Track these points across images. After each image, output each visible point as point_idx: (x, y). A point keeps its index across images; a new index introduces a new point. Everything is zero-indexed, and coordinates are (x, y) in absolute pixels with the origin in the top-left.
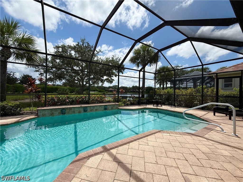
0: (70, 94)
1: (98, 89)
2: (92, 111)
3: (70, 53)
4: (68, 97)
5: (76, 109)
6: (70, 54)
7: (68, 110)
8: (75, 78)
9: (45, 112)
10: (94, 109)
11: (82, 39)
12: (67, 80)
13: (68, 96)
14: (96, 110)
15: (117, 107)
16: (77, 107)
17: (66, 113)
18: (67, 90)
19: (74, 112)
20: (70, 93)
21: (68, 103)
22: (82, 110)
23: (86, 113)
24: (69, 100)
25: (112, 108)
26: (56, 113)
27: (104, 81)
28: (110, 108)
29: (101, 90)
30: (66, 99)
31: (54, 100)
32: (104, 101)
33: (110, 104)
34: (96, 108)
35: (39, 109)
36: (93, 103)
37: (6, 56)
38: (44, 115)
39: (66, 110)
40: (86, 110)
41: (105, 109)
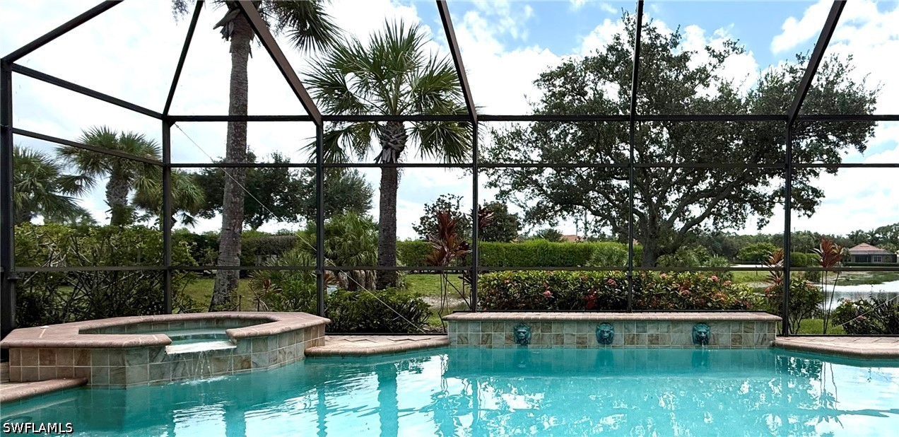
2: (632, 343)
5: (567, 330)
7: (540, 331)
9: (467, 330)
10: (645, 336)
14: (654, 340)
15: (771, 336)
16: (571, 321)
17: (532, 341)
21: (551, 302)
22: (591, 334)
24: (555, 293)
25: (737, 340)
26: (500, 337)
27: (772, 204)
28: (725, 336)
29: (798, 253)
30: (545, 289)
31: (506, 289)
32: (709, 304)
33: (724, 317)
34: (651, 331)
35: (450, 316)
36: (655, 310)
37: (394, 145)
38: (463, 340)
39: (529, 330)
40: (606, 334)
41: (700, 340)
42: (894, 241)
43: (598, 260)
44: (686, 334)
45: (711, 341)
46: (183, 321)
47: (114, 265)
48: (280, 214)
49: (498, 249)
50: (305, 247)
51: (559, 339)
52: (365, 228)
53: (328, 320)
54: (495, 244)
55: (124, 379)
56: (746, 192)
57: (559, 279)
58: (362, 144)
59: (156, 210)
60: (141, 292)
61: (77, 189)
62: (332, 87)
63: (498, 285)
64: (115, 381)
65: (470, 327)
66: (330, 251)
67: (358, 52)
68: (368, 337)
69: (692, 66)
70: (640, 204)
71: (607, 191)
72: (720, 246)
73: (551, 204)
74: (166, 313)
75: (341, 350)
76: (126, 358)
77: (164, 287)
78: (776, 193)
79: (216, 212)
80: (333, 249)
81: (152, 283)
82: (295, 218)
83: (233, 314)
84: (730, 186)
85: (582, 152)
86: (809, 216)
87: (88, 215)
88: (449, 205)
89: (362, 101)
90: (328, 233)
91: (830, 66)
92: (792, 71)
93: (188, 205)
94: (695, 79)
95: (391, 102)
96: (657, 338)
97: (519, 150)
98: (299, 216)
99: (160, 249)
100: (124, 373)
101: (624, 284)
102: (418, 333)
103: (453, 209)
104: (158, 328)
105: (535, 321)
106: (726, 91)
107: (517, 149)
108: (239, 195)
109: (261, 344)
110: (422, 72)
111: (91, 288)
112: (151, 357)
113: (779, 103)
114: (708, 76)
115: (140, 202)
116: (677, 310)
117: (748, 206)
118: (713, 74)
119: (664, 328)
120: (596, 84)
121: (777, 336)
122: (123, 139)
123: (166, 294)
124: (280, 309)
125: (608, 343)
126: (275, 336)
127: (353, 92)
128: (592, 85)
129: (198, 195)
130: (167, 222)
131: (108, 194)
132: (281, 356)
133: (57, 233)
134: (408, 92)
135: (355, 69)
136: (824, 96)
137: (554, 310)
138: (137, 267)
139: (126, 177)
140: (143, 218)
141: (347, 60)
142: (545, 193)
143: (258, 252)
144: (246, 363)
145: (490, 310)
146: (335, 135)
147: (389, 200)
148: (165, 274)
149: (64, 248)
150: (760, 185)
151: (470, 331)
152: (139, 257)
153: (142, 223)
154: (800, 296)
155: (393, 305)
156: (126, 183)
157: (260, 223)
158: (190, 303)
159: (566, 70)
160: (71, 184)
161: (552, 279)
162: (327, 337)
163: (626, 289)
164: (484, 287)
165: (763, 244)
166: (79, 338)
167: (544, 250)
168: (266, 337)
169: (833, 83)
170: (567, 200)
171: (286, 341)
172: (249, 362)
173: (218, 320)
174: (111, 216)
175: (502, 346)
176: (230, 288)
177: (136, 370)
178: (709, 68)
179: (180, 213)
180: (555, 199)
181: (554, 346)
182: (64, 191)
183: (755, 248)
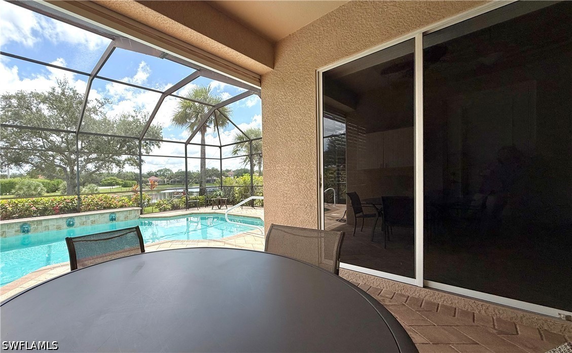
0: (46, 194)
1: (119, 181)
2: (84, 225)
3: (37, 108)
4: (34, 201)
5: (51, 223)
6: (39, 110)
7: (36, 225)
8: (53, 161)
10: (89, 221)
11: (59, 81)
12: (34, 166)
13: (34, 199)
14: (93, 222)
15: (138, 215)
16: (53, 219)
17: (31, 231)
18: (38, 186)
19: (47, 228)
20: (48, 192)
21: (35, 212)
22: (63, 223)
23: (71, 228)
24: (37, 208)
25: (126, 218)
26: (12, 232)
27: (124, 164)
28: (122, 217)
29: (127, 181)
30: (31, 207)
32: (112, 206)
33: (121, 210)
34: (92, 218)
36: (89, 210)
39: (30, 226)
40: (71, 223)
41: (112, 219)
42: (163, 175)
44: (107, 218)
45: (116, 219)
57: (38, 201)
69: (90, 106)
78: (126, 160)
94: (91, 111)
96: (95, 221)
101: (74, 201)
105: (33, 222)
106: (105, 118)
114: (97, 110)
118: (99, 110)
119: (97, 217)
121: (140, 214)
125: (72, 226)
137: (38, 216)
163: (75, 203)
165: (112, 177)
175: (12, 235)
178: (97, 108)
181: (44, 231)
183: (108, 180)
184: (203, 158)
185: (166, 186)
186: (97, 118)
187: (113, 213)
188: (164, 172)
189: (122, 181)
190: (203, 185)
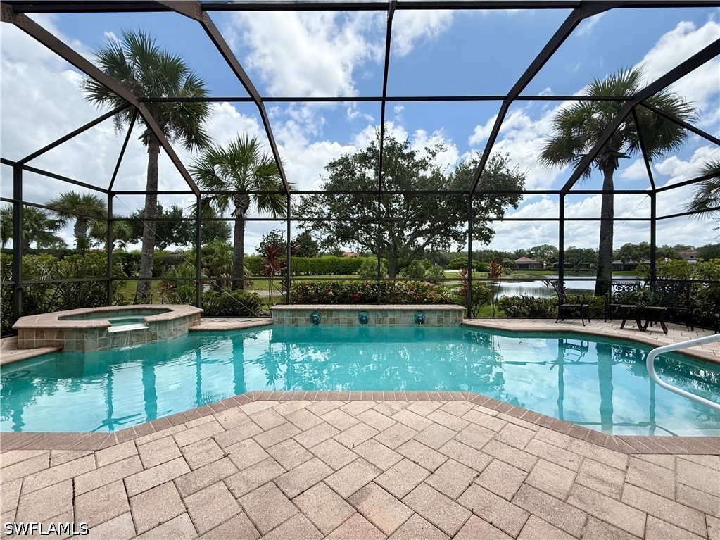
2: (380, 323)
5: (342, 315)
7: (326, 316)
9: (283, 315)
10: (387, 319)
13: (334, 281)
14: (392, 321)
15: (459, 318)
16: (344, 310)
17: (321, 322)
21: (333, 299)
22: (355, 318)
23: (364, 326)
24: (335, 293)
25: (440, 321)
26: (303, 320)
27: (465, 237)
28: (433, 319)
29: (484, 263)
30: (329, 291)
31: (307, 291)
32: (425, 300)
33: (433, 308)
34: (390, 316)
35: (273, 307)
36: (394, 303)
37: (242, 207)
38: (281, 321)
39: (319, 315)
40: (364, 318)
41: (418, 321)
42: (542, 255)
43: (365, 268)
44: (411, 318)
45: (425, 322)
46: (118, 311)
47: (79, 278)
48: (177, 241)
49: (306, 261)
50: (191, 261)
51: (337, 321)
52: (227, 250)
53: (202, 310)
54: (304, 258)
55: (84, 347)
56: (450, 231)
57: (338, 285)
58: (224, 205)
59: (103, 239)
60: (93, 293)
61: (57, 227)
62: (206, 174)
63: (302, 288)
64: (78, 348)
65: (285, 313)
66: (205, 264)
67: (222, 153)
68: (226, 319)
69: (417, 158)
70: (388, 237)
71: (368, 230)
72: (438, 259)
73: (335, 238)
74: (108, 306)
75: (210, 328)
76: (85, 335)
77: (108, 290)
79: (139, 240)
80: (208, 262)
81: (101, 287)
82: (186, 244)
83: (148, 306)
84: (441, 227)
85: (354, 207)
86: (487, 245)
87: (62, 241)
88: (277, 236)
89: (223, 180)
90: (205, 253)
91: (497, 159)
92: (474, 162)
93: (122, 236)
94: (419, 166)
95: (241, 181)
96: (394, 320)
97: (317, 207)
98: (188, 243)
99: (105, 267)
100: (84, 344)
101: (376, 288)
102: (256, 317)
103: (279, 238)
104: (103, 314)
105: (323, 310)
106: (437, 174)
107: (315, 206)
108: (152, 235)
109: (163, 326)
110: (259, 164)
111: (65, 290)
112: (99, 334)
113: (466, 181)
114: (426, 164)
115: (94, 235)
116: (406, 303)
117: (451, 239)
118: (429, 163)
119: (397, 315)
120: (361, 169)
121: (465, 318)
122: (84, 198)
123: (108, 294)
124: (175, 303)
125: (366, 323)
126: (171, 320)
127: (218, 175)
128: (359, 169)
129: (128, 230)
130: (110, 246)
131: (75, 231)
132: (175, 332)
133: (46, 259)
134: (251, 175)
135: (220, 163)
136: (493, 177)
137: (334, 303)
138: (92, 279)
139: (86, 221)
140: (96, 245)
141: (214, 158)
142: (332, 231)
143: (164, 264)
144: (154, 337)
145: (298, 303)
146: (208, 200)
147: (240, 238)
148: (108, 282)
149: (50, 268)
150: (458, 226)
151: (285, 316)
152: (93, 272)
153: (95, 248)
154: (479, 294)
155: (241, 300)
156: (86, 224)
157: (165, 246)
158: (123, 298)
159: (344, 161)
160: (53, 225)
161: (334, 285)
162: (202, 319)
163: (377, 291)
164: (294, 289)
166: (58, 323)
167: (333, 262)
168: (166, 322)
169: (499, 169)
170: (345, 235)
171: (178, 323)
172: (156, 336)
173: (139, 309)
174: (76, 243)
175: (304, 325)
176: (146, 289)
177: (90, 342)
178: (427, 160)
179: (117, 240)
180: (339, 234)
181: (334, 325)
182: (49, 229)
183: (459, 261)
184: (607, 219)
185: (544, 272)
186: (428, 174)
187: (421, 311)
188: (543, 251)
189: (477, 263)
190: (605, 275)
